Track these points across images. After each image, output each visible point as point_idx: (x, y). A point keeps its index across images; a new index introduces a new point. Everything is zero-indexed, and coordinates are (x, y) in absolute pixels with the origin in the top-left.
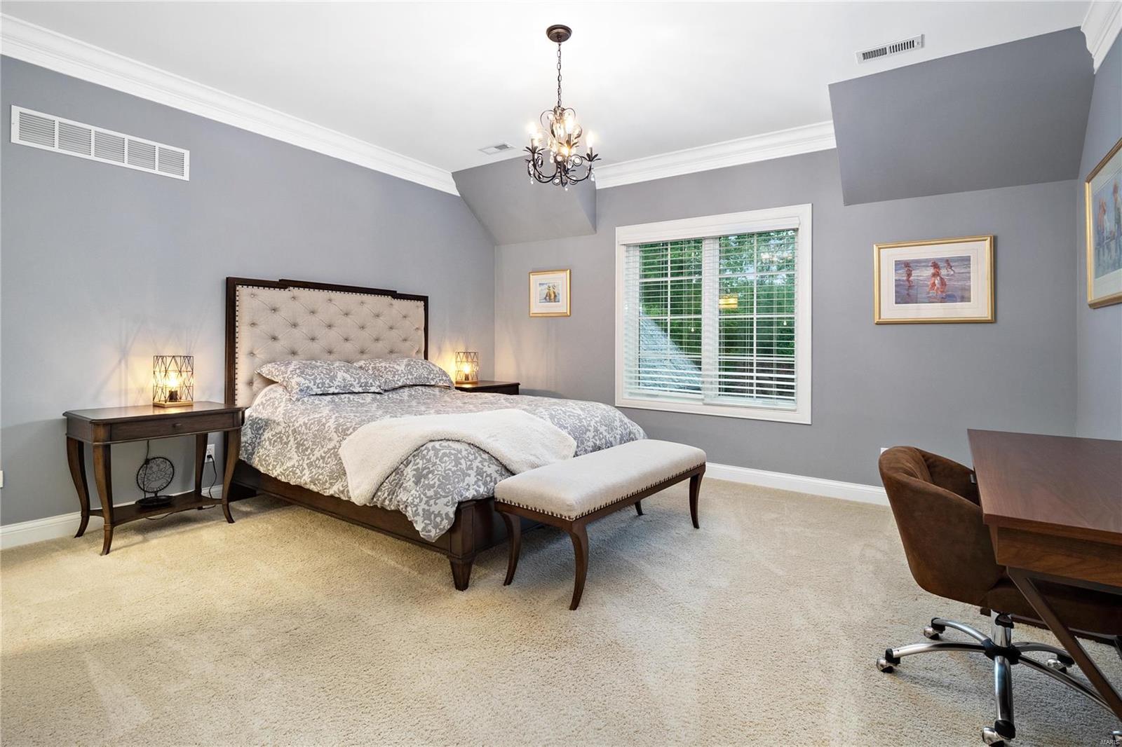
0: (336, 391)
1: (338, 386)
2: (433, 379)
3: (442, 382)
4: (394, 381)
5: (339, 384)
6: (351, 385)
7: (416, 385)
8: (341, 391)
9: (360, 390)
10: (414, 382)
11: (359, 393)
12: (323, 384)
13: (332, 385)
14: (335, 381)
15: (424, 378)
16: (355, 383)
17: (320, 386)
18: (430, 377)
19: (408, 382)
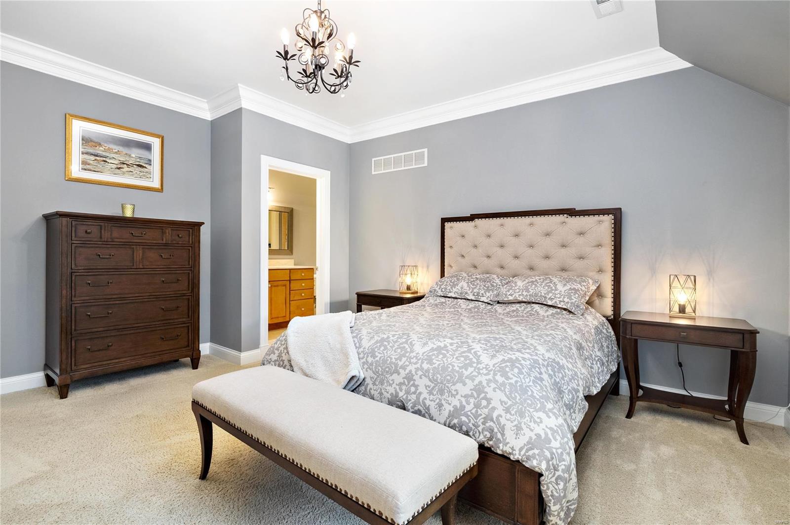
0: (454, 296)
1: (456, 292)
2: (551, 299)
3: (562, 303)
4: (506, 295)
5: (457, 291)
6: (466, 293)
7: (533, 303)
8: (458, 297)
9: (473, 298)
10: (528, 299)
11: (472, 300)
12: (446, 289)
13: (451, 291)
14: (455, 288)
15: (541, 296)
16: (469, 292)
17: (443, 290)
18: (548, 297)
19: (521, 299)
